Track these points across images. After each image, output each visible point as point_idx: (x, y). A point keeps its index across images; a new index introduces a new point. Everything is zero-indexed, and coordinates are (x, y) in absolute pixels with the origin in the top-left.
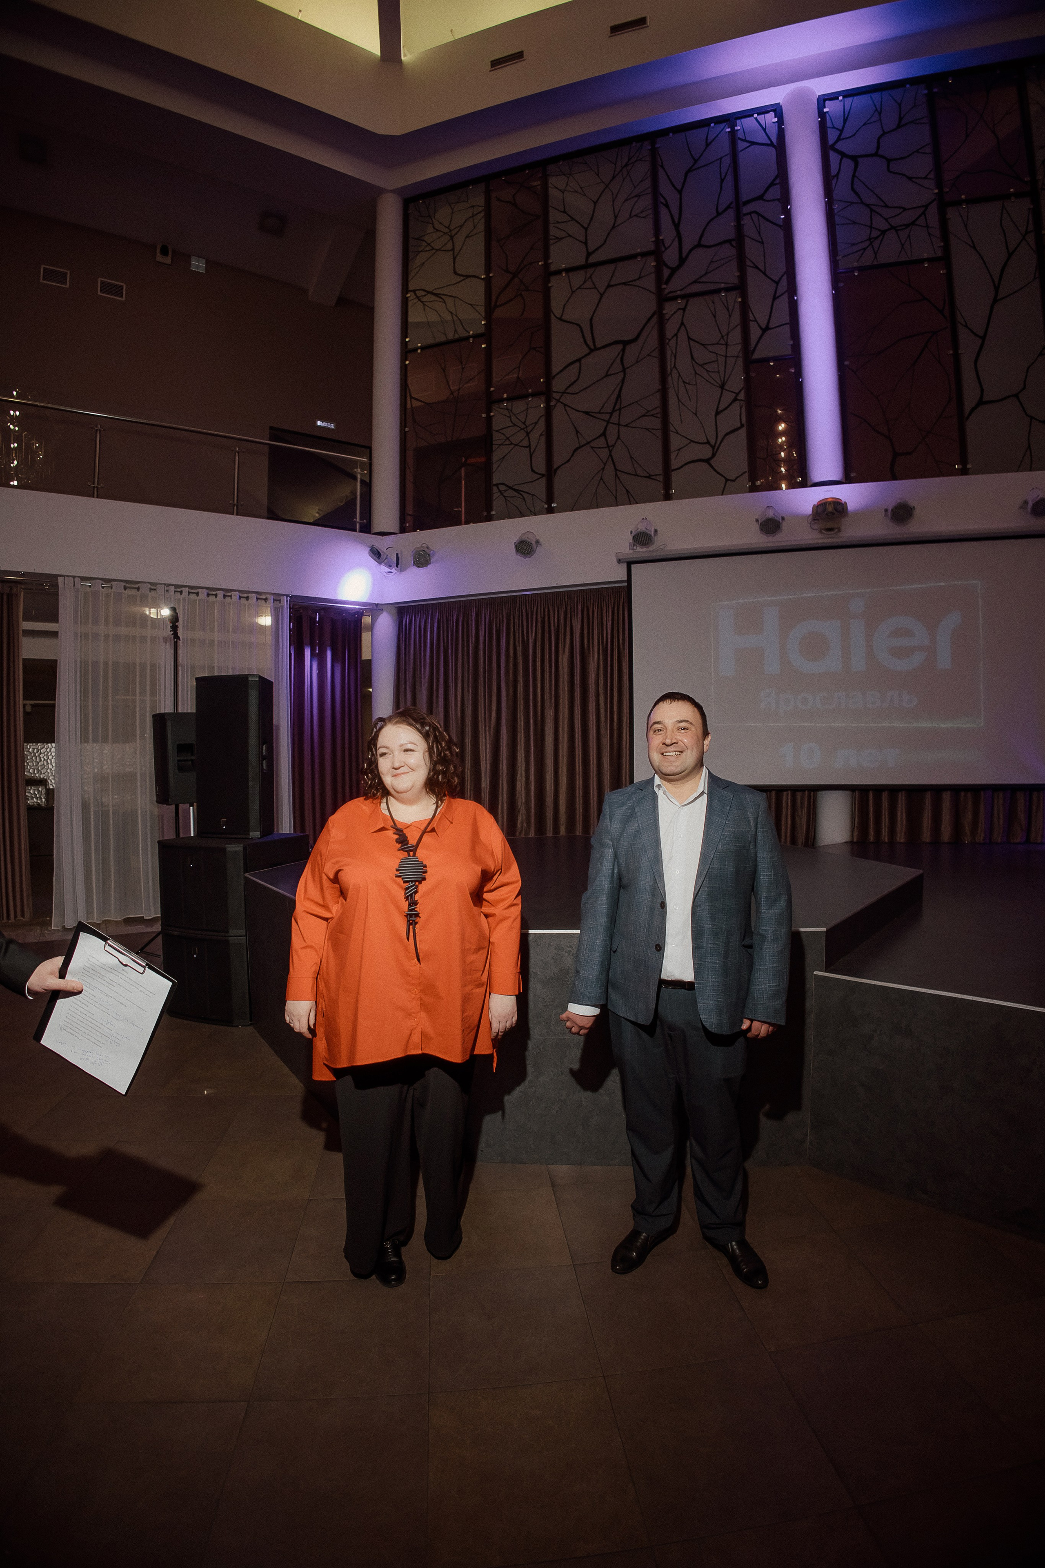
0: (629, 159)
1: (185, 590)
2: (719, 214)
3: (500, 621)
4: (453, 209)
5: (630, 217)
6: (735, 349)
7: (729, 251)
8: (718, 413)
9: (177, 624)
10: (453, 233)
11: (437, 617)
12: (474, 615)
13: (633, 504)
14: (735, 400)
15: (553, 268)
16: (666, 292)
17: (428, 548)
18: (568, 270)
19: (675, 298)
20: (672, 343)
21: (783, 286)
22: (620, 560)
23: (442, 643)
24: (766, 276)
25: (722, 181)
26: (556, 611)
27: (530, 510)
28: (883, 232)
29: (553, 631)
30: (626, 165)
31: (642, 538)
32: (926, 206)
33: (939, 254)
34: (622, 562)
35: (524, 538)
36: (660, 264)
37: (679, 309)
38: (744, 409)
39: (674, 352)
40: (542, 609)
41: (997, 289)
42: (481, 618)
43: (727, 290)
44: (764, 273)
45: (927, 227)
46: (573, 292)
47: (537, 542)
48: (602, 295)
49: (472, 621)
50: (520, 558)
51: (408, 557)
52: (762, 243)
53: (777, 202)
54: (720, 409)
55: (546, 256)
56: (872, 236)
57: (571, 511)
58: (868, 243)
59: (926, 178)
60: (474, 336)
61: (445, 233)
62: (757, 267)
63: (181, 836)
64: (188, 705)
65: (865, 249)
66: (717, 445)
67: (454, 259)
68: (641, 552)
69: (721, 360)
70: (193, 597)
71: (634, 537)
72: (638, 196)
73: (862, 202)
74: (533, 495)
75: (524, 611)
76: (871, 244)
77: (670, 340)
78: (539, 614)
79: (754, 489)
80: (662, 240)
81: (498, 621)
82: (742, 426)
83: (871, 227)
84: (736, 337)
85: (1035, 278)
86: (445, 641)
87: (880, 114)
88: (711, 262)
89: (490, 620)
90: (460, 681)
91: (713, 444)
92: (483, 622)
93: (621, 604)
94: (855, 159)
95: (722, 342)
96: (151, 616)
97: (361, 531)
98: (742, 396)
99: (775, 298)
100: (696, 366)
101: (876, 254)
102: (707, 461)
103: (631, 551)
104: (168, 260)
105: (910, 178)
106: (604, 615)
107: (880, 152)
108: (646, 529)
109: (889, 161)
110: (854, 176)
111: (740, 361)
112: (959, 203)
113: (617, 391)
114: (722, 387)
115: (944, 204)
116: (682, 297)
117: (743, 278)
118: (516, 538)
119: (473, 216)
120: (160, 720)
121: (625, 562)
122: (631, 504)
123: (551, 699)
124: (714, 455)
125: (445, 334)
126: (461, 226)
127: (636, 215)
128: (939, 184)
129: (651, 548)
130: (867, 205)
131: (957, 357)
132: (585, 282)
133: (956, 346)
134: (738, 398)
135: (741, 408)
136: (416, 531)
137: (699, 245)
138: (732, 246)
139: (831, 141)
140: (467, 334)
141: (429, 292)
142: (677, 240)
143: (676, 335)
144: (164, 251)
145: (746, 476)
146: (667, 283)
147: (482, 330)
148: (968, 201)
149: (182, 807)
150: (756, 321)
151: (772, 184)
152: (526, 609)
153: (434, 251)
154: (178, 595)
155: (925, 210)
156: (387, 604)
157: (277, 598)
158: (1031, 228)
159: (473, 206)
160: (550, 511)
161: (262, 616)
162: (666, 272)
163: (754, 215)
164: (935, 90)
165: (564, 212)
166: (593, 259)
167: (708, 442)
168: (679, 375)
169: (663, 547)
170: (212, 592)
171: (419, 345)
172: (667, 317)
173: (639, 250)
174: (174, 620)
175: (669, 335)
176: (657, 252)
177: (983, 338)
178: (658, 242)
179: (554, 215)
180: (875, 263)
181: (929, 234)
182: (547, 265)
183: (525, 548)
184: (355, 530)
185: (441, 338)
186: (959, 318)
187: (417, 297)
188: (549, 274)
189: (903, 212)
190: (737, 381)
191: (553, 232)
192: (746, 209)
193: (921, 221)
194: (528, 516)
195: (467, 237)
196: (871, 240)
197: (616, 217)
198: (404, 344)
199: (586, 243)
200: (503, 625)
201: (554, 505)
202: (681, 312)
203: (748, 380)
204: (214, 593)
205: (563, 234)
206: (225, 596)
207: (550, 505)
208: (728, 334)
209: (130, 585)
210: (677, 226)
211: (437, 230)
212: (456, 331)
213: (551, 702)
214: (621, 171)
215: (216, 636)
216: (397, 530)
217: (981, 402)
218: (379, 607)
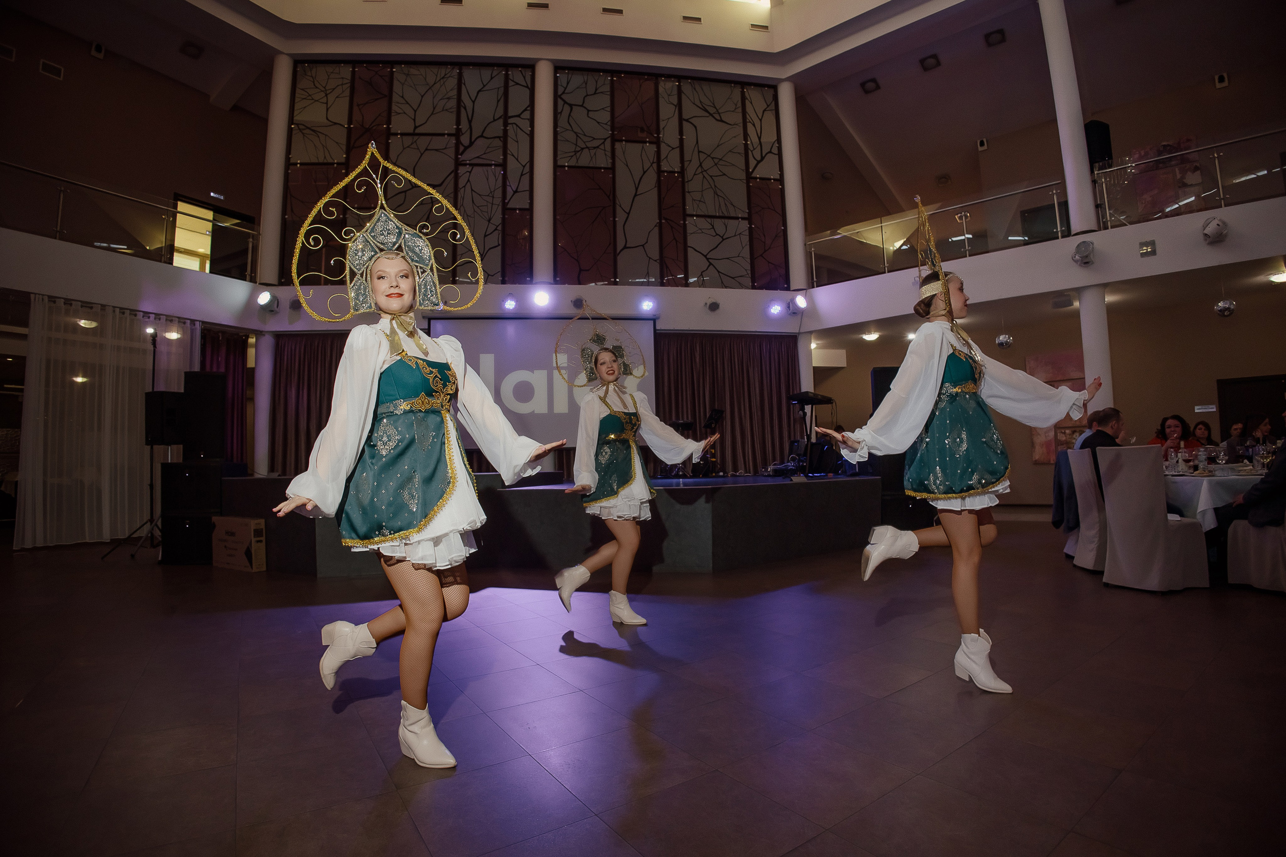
0: (445, 75)
2: (495, 120)
4: (329, 76)
5: (443, 110)
6: (498, 201)
7: (498, 143)
8: (485, 236)
10: (328, 92)
11: (304, 343)
14: (496, 229)
15: (393, 131)
16: (461, 160)
18: (402, 134)
19: (466, 165)
20: (462, 191)
21: (527, 169)
22: (424, 317)
24: (518, 161)
25: (498, 101)
28: (582, 149)
30: (443, 78)
32: (605, 139)
33: (610, 166)
36: (458, 143)
37: (468, 172)
38: (500, 235)
39: (463, 196)
41: (637, 189)
43: (496, 165)
44: (517, 160)
45: (605, 150)
46: (404, 149)
48: (422, 154)
52: (517, 142)
53: (527, 120)
54: (487, 234)
55: (389, 122)
56: (577, 150)
58: (574, 153)
59: (606, 124)
60: (337, 164)
61: (322, 91)
62: (513, 155)
65: (572, 156)
66: (485, 252)
67: (327, 110)
69: (490, 205)
72: (449, 98)
73: (573, 131)
76: (575, 154)
77: (461, 189)
79: (503, 282)
80: (461, 129)
82: (499, 245)
83: (576, 145)
84: (499, 193)
85: (655, 187)
87: (586, 84)
88: (488, 147)
94: (571, 106)
95: (490, 195)
97: (250, 281)
98: (500, 228)
99: (522, 175)
100: (475, 207)
101: (577, 160)
104: (101, 56)
105: (598, 123)
107: (584, 105)
109: (588, 111)
110: (570, 115)
111: (500, 207)
112: (621, 141)
113: (428, 213)
114: (489, 221)
115: (614, 140)
116: (470, 165)
117: (505, 159)
119: (342, 85)
124: (483, 259)
125: (318, 158)
126: (334, 89)
127: (446, 110)
128: (613, 129)
130: (575, 133)
131: (615, 222)
132: (412, 144)
133: (614, 217)
134: (498, 228)
135: (499, 235)
137: (482, 136)
138: (500, 140)
139: (559, 93)
140: (332, 161)
141: (308, 128)
142: (469, 131)
143: (464, 187)
144: (99, 49)
145: (499, 274)
146: (461, 154)
147: (343, 161)
148: (626, 141)
150: (510, 186)
151: (526, 110)
153: (314, 101)
155: (605, 141)
156: (271, 331)
157: (193, 323)
158: (655, 161)
159: (343, 78)
161: (173, 333)
162: (461, 149)
163: (515, 126)
164: (615, 79)
165: (402, 97)
166: (417, 131)
168: (465, 211)
171: (299, 162)
172: (460, 175)
173: (446, 132)
175: (461, 185)
176: (457, 134)
177: (629, 214)
178: (458, 130)
179: (395, 98)
180: (577, 165)
181: (606, 155)
182: (388, 129)
184: (245, 280)
185: (314, 160)
186: (617, 202)
187: (300, 129)
188: (389, 134)
189: (592, 140)
190: (497, 219)
191: (394, 108)
192: (510, 121)
193: (602, 147)
195: (337, 97)
196: (576, 152)
197: (434, 108)
198: (288, 159)
199: (414, 120)
202: (468, 173)
203: (503, 219)
205: (400, 111)
208: (494, 191)
210: (470, 122)
211: (317, 88)
212: (325, 157)
214: (440, 80)
216: (277, 283)
217: (625, 247)
218: (263, 333)
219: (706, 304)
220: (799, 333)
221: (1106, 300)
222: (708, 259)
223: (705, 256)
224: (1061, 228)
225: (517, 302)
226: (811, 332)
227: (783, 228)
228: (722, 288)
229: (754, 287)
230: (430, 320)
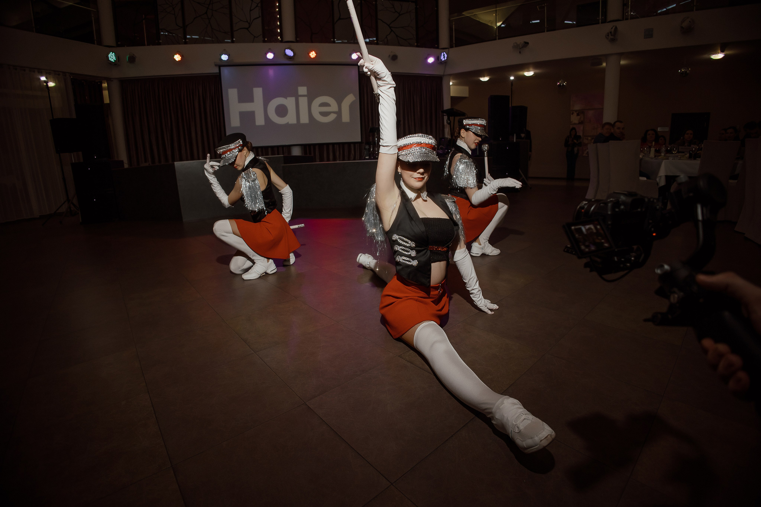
8: (251, 10)
11: (140, 84)
12: (156, 84)
13: (219, 43)
14: (257, 6)
17: (135, 54)
22: (216, 65)
23: (143, 95)
27: (177, 42)
29: (191, 92)
40: (186, 83)
42: (160, 85)
49: (156, 87)
54: (251, 9)
66: (251, 23)
74: (178, 35)
75: (178, 84)
78: (184, 85)
79: (264, 41)
81: (167, 87)
82: (260, 17)
89: (163, 87)
91: (249, 22)
92: (161, 87)
93: (217, 82)
97: (98, 44)
98: (259, 5)
102: (247, 29)
106: (211, 85)
121: (218, 66)
122: (217, 43)
124: (250, 27)
135: (259, 10)
136: (125, 47)
145: (261, 36)
156: (116, 78)
157: (64, 74)
160: (186, 43)
167: (247, 22)
169: (232, 61)
194: (177, 44)
201: (187, 40)
206: (38, 72)
207: (185, 40)
216: (118, 46)
217: (340, 19)
218: (112, 80)
219: (390, 56)
220: (444, 75)
221: (621, 63)
222: (390, 27)
223: (389, 26)
224: (601, 17)
225: (274, 54)
226: (450, 75)
227: (436, 9)
228: (399, 46)
229: (417, 46)
230: (220, 67)
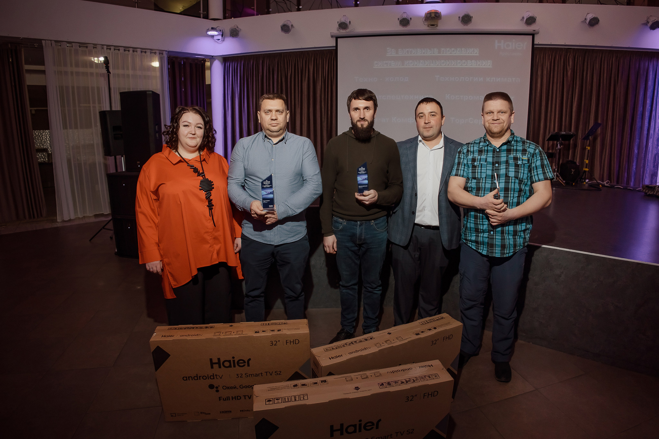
1: (112, 48)
3: (274, 64)
9: (108, 65)
11: (243, 63)
12: (261, 62)
13: (340, 8)
17: (237, 27)
22: (332, 36)
23: (245, 76)
26: (301, 60)
27: (289, 9)
29: (300, 71)
31: (343, 26)
34: (333, 37)
35: (285, 23)
40: (295, 60)
42: (265, 63)
47: (292, 26)
49: (260, 65)
50: (283, 34)
51: (227, 31)
57: (309, 10)
63: (119, 171)
64: (117, 107)
68: (343, 32)
70: (117, 51)
71: (339, 25)
74: (290, 1)
75: (286, 61)
78: (293, 62)
79: (397, 3)
81: (273, 65)
86: (247, 74)
89: (269, 65)
90: (254, 95)
92: (266, 66)
93: (333, 58)
96: (95, 61)
97: (204, 18)
103: (338, 32)
106: (325, 63)
108: (345, 21)
118: (281, 24)
120: (103, 114)
121: (334, 37)
122: (338, 8)
123: (299, 104)
129: (348, 30)
136: (231, 18)
149: (118, 157)
152: (287, 60)
154: (109, 51)
156: (218, 56)
157: (161, 52)
160: (299, 10)
161: (154, 62)
169: (353, 30)
170: (126, 49)
174: (106, 62)
183: (286, 28)
184: (200, 17)
194: (288, 12)
200: (275, 67)
201: (301, 7)
204: (128, 49)
206: (133, 51)
207: (298, 7)
209: (83, 45)
213: (299, 105)
215: (131, 72)
216: (222, 19)
218: (214, 57)
219: (586, 19)
229: (630, 4)
230: (337, 38)
